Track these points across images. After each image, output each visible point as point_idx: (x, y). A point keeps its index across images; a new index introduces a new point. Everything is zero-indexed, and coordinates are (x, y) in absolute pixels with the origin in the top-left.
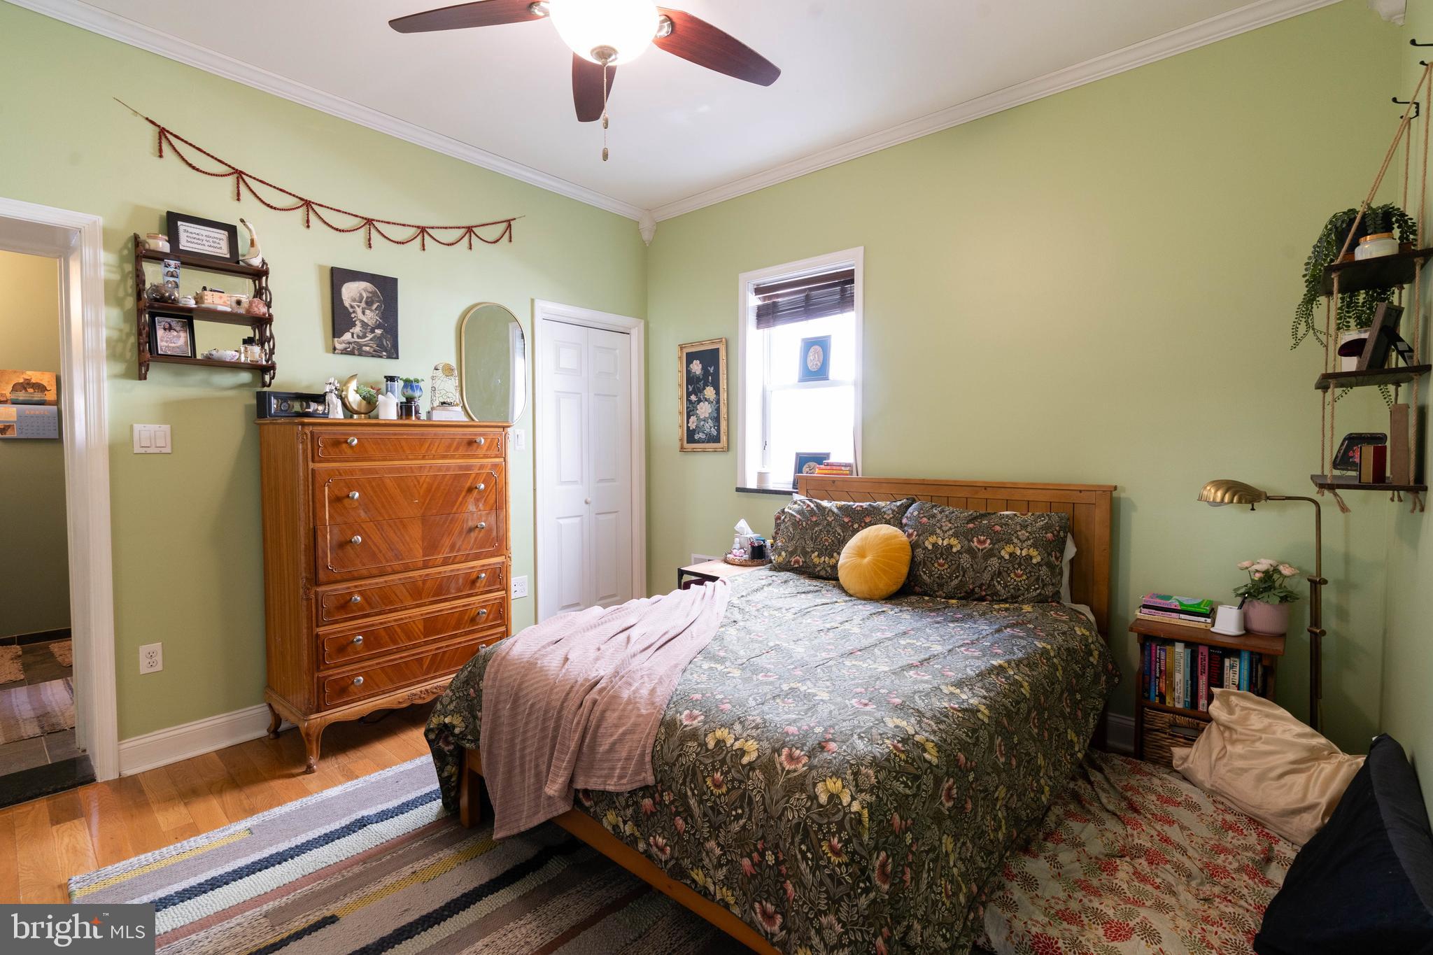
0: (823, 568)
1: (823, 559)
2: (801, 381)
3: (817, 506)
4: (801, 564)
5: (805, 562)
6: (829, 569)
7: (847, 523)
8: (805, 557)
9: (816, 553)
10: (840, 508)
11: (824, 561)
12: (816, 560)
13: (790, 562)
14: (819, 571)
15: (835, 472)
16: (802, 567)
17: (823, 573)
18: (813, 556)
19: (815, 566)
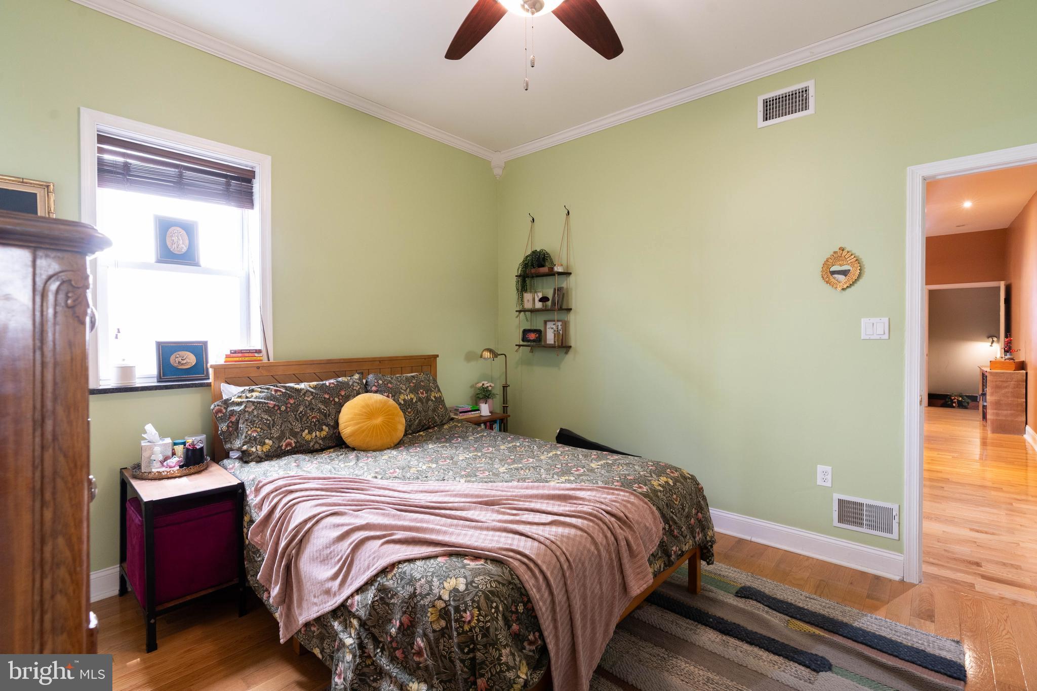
0: (316, 442)
1: (314, 434)
2: (158, 261)
3: (286, 390)
4: (294, 445)
5: (298, 442)
6: (321, 442)
7: (329, 399)
8: (295, 437)
9: (306, 431)
10: (315, 387)
11: (316, 436)
12: (308, 437)
13: (280, 447)
14: (313, 446)
15: (247, 359)
16: (296, 447)
17: (317, 446)
18: (304, 434)
19: (308, 442)
